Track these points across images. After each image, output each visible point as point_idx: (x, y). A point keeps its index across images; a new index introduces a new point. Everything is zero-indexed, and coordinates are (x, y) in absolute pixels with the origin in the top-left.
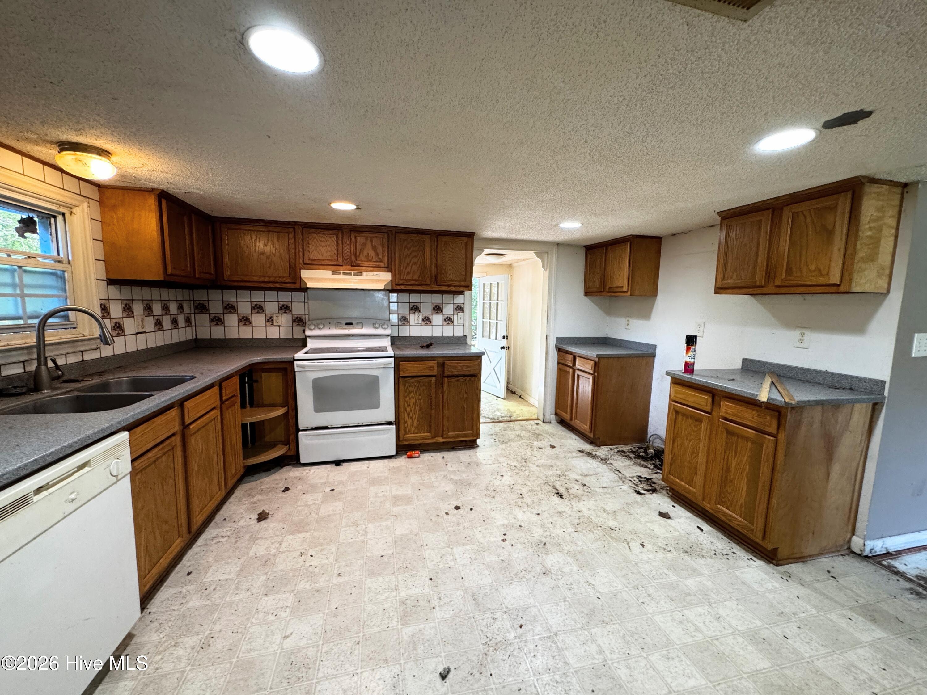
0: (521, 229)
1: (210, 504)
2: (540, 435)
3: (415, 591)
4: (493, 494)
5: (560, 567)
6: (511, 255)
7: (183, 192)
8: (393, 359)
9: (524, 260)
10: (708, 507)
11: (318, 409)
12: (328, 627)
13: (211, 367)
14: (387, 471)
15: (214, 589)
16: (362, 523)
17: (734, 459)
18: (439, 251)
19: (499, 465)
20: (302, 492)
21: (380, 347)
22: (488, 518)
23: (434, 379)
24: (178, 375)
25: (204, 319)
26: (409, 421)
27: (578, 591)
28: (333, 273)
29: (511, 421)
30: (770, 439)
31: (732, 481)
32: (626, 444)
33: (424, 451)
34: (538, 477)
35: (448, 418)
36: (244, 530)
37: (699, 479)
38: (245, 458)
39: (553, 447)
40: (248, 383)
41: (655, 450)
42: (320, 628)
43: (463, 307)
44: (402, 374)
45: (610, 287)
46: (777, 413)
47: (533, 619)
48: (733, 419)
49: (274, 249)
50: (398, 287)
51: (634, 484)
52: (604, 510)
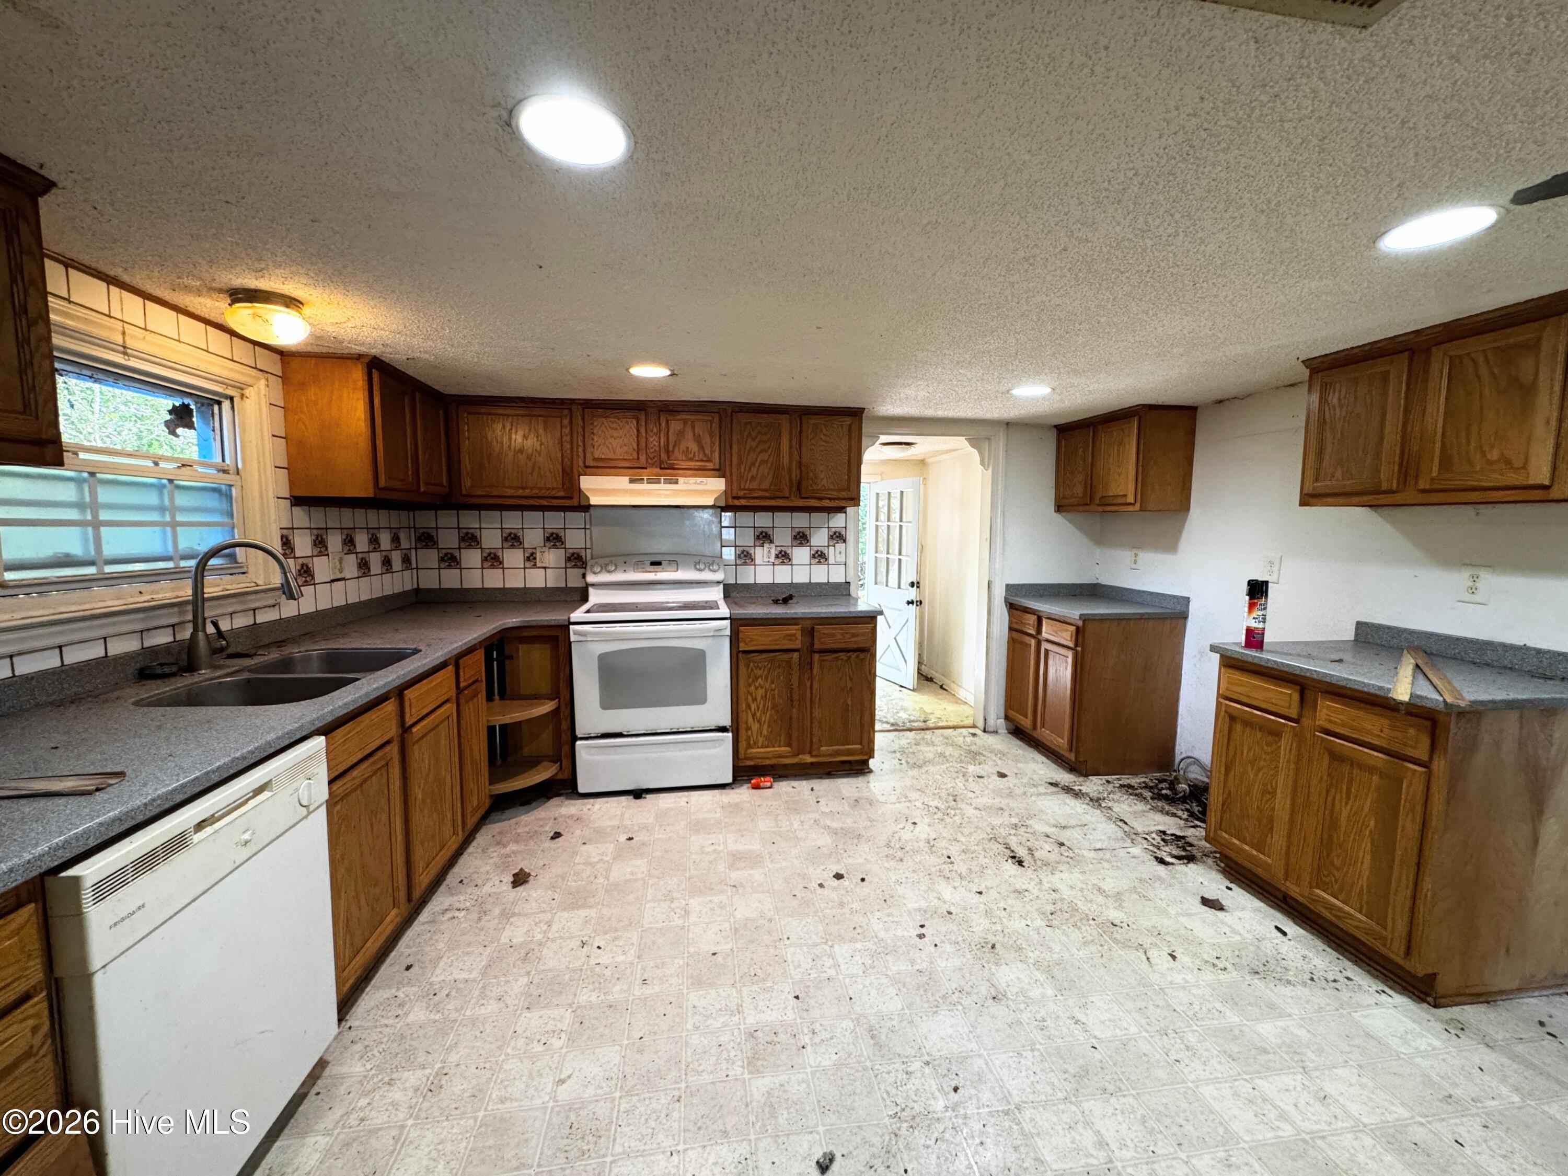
0: (944, 401)
1: (439, 855)
2: (980, 754)
3: (771, 1017)
4: (900, 854)
5: (1023, 988)
6: (925, 445)
7: (405, 358)
8: (728, 622)
9: (948, 451)
10: (1294, 890)
11: (606, 704)
12: (629, 1070)
13: (442, 634)
14: (718, 810)
15: (447, 995)
16: (679, 896)
17: (1346, 804)
18: (804, 439)
19: (908, 804)
20: (581, 841)
21: (706, 602)
22: (892, 897)
23: (796, 655)
24: (394, 646)
25: (430, 557)
26: (755, 726)
27: (1057, 1033)
28: (632, 481)
29: (927, 729)
30: (1416, 771)
31: (1341, 846)
32: (1135, 774)
33: (780, 777)
34: (977, 827)
35: (820, 722)
36: (491, 900)
37: (1278, 840)
38: (492, 782)
39: (1002, 775)
40: (497, 659)
41: (1189, 786)
42: (615, 1070)
43: (843, 533)
44: (743, 647)
45: (1103, 497)
46: (1428, 724)
47: (977, 1078)
48: (1342, 732)
49: (539, 443)
50: (737, 503)
51: (1154, 845)
52: (1099, 889)
